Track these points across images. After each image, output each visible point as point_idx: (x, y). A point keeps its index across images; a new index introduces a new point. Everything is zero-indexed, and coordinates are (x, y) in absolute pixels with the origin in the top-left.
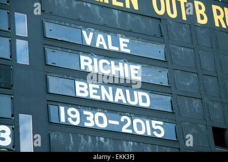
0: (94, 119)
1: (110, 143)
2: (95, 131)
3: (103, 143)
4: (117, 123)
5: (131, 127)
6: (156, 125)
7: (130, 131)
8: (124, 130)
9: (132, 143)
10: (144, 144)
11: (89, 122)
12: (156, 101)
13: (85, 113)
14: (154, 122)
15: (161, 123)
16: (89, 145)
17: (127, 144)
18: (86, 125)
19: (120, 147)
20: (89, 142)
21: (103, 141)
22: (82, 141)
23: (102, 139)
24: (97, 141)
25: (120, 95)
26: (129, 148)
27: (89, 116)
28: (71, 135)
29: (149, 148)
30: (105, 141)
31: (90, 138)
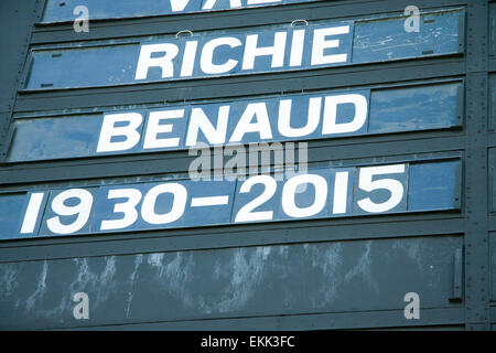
0: (138, 207)
1: (183, 265)
2: (142, 235)
3: (156, 268)
4: (223, 200)
5: (275, 203)
6: (375, 178)
7: (267, 216)
8: (245, 215)
9: (267, 251)
10: (314, 247)
11: (121, 216)
12: (394, 110)
13: (113, 194)
14: (366, 174)
15: (400, 169)
16: (104, 282)
17: (247, 258)
18: (107, 226)
19: (217, 270)
20: (105, 274)
21: (158, 263)
22: (80, 275)
23: (156, 258)
24: (137, 267)
25: (254, 120)
26: (252, 268)
27: (125, 200)
28: (46, 265)
29: (333, 255)
30: (164, 261)
31: (111, 263)
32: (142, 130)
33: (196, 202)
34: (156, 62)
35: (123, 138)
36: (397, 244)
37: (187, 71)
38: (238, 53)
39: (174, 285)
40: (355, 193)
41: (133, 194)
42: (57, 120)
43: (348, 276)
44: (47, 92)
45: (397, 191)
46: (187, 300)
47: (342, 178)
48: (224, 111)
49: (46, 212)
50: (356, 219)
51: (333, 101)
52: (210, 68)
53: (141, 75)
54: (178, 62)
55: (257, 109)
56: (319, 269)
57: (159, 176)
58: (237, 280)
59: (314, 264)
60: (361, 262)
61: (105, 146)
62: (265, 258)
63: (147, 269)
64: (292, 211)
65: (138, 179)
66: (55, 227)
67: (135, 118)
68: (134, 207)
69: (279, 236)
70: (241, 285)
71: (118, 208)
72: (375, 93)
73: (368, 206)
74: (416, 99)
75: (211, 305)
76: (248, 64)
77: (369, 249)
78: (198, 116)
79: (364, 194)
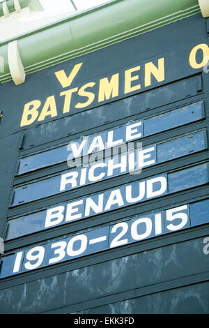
0: (65, 250)
1: (88, 273)
2: (69, 262)
3: (76, 277)
4: (104, 238)
5: (128, 235)
6: (174, 214)
7: (125, 242)
8: (115, 243)
9: (127, 259)
10: (149, 252)
11: (58, 255)
12: (179, 180)
13: (54, 245)
14: (169, 213)
15: (185, 207)
16: (52, 289)
17: (118, 264)
18: (52, 261)
19: (104, 272)
20: (53, 285)
21: (77, 275)
22: (41, 287)
23: (76, 272)
24: (67, 278)
25: (115, 198)
26: (120, 268)
27: (59, 247)
28: (25, 285)
29: (158, 255)
30: (79, 273)
31: (55, 279)
32: (64, 213)
33: (92, 242)
34: (69, 181)
35: (56, 219)
36: (188, 243)
37: (83, 183)
38: (105, 170)
39: (85, 284)
40: (165, 223)
41: (62, 244)
42: (26, 217)
43: (166, 264)
44: (22, 205)
45: (184, 218)
46: (91, 290)
47: (158, 217)
48: (101, 197)
49: (24, 260)
50: (167, 235)
51: (150, 182)
52: (93, 179)
53: (62, 188)
54: (78, 179)
55: (116, 193)
56: (152, 263)
57: (74, 233)
58: (114, 275)
59: (150, 260)
60: (171, 255)
61: (48, 224)
62: (126, 262)
63: (72, 278)
64: (136, 237)
65: (65, 236)
66: (29, 267)
67: (61, 208)
68: (64, 249)
69: (132, 250)
70: (116, 277)
71: (56, 252)
72: (169, 175)
73: (172, 228)
74: (188, 173)
75: (103, 290)
76: (110, 174)
77: (175, 249)
78: (90, 201)
79: (169, 223)
